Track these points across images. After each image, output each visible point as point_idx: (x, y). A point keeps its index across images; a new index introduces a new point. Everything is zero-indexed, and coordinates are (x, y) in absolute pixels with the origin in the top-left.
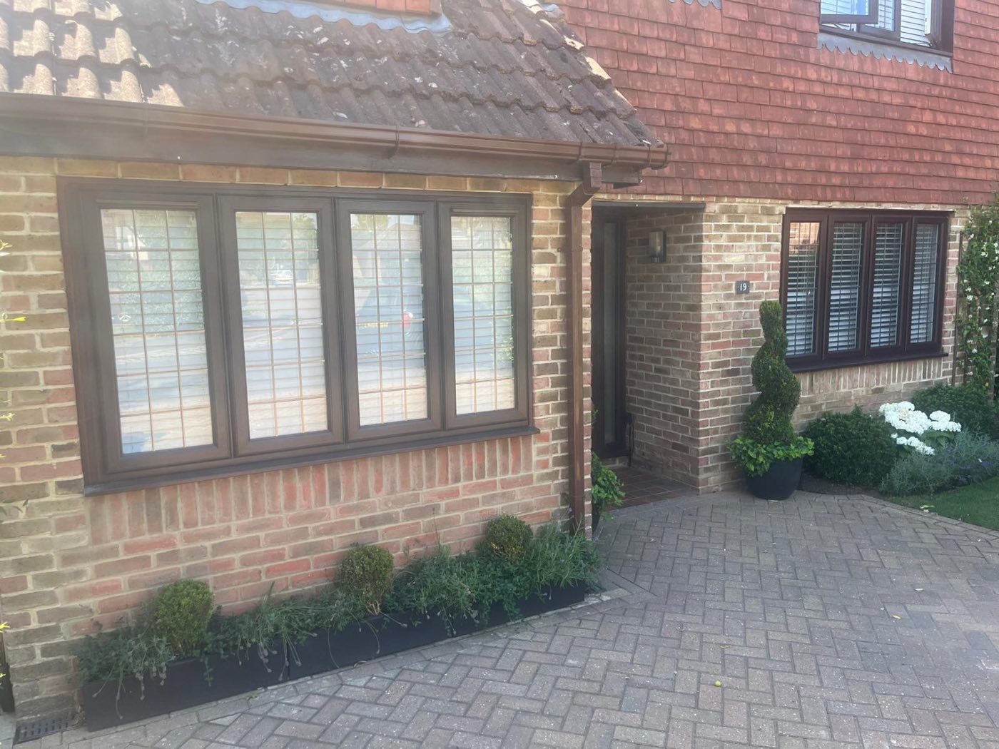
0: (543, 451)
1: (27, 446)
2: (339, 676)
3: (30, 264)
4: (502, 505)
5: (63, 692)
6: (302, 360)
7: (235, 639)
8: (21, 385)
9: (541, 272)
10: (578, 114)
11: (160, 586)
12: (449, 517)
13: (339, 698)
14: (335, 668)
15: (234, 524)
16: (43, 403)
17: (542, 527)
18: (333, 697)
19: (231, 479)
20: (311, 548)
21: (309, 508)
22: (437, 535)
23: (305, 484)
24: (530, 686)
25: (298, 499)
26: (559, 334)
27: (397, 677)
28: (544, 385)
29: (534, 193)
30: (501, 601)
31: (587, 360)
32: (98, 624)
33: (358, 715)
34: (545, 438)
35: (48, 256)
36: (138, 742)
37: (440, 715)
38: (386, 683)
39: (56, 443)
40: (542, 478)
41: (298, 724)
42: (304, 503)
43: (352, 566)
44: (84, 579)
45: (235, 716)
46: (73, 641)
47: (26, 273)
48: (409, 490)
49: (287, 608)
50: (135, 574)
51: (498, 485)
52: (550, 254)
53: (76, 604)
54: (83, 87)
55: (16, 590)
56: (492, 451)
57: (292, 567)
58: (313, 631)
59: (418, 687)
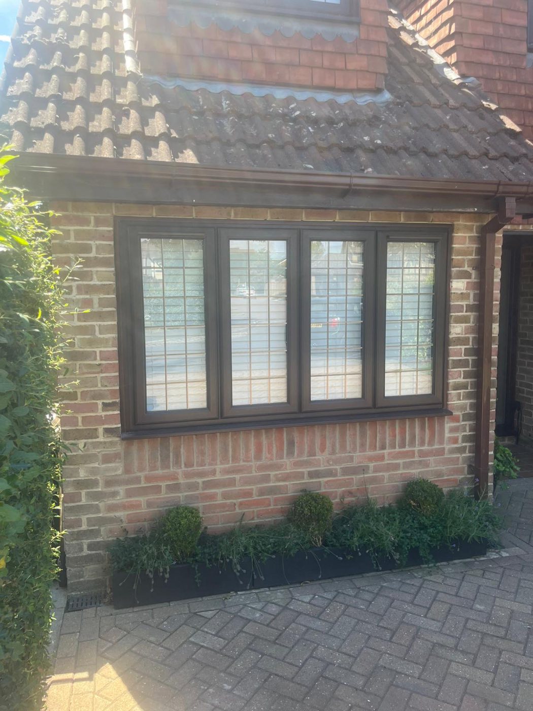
0: (452, 430)
1: (86, 402)
2: (290, 591)
3: (95, 277)
4: (419, 470)
5: (100, 577)
6: (271, 349)
7: (217, 553)
8: (85, 359)
9: (458, 286)
10: (496, 159)
11: (167, 508)
12: (376, 476)
13: (291, 609)
14: (287, 584)
15: (219, 467)
16: (98, 373)
17: (451, 491)
18: (285, 608)
19: (218, 434)
20: (272, 490)
21: (271, 460)
22: (366, 489)
23: (268, 441)
24: (444, 623)
25: (264, 453)
26: (471, 336)
27: (334, 598)
28: (457, 377)
29: (455, 223)
30: (417, 548)
31: (495, 358)
32: (125, 530)
33: (305, 626)
34: (457, 419)
35: (106, 271)
36: (147, 622)
37: (370, 637)
38: (326, 602)
39: (105, 401)
40: (452, 451)
41: (261, 626)
42: (269, 456)
43: (302, 507)
44: (118, 498)
45: (214, 612)
46: (108, 541)
47: (92, 283)
48: (346, 453)
49: (253, 534)
50: (152, 497)
51: (416, 454)
52: (467, 271)
53: (112, 515)
54: (134, 152)
55: (74, 502)
56: (412, 428)
57: (257, 503)
58: (272, 554)
59: (351, 610)
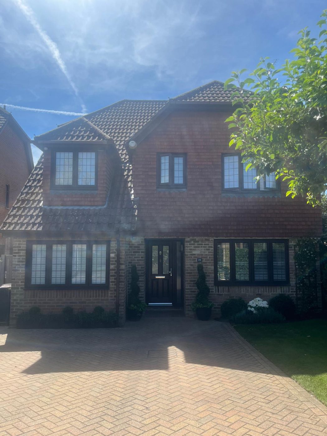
0: (111, 294)
3: (21, 253)
8: (18, 271)
9: (112, 255)
12: (88, 305)
15: (47, 299)
20: (60, 306)
21: (60, 298)
22: (85, 308)
25: (58, 296)
26: (116, 269)
28: (112, 279)
29: (111, 240)
34: (112, 291)
35: (24, 252)
39: (21, 281)
40: (111, 300)
46: (19, 314)
48: (80, 298)
50: (30, 305)
51: (100, 300)
52: (114, 252)
53: (21, 308)
55: (13, 304)
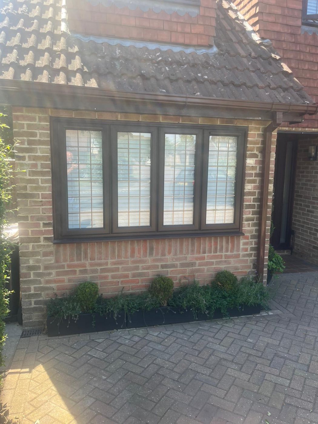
0: (245, 244)
1: (34, 222)
2: (147, 330)
3: (39, 151)
4: (224, 266)
5: (41, 320)
6: (141, 196)
7: (106, 308)
8: (33, 198)
9: (250, 162)
10: (274, 89)
11: (80, 283)
12: (200, 269)
13: (146, 339)
14: (146, 326)
15: (110, 261)
16: (40, 206)
17: (243, 278)
18: (143, 338)
19: (110, 243)
20: (140, 275)
21: (140, 257)
22: (194, 276)
23: (139, 247)
24: (229, 348)
25: (136, 253)
26: (257, 191)
27: (170, 334)
28: (248, 214)
29: (250, 126)
30: (220, 308)
31: (270, 204)
32: (56, 294)
33: (152, 348)
34: (247, 238)
35: (45, 148)
36: (65, 344)
37: (186, 354)
38: (166, 336)
39: (44, 222)
40: (244, 256)
41: (128, 347)
42: (139, 255)
43: (156, 284)
44: (52, 276)
45: (104, 340)
46: (46, 300)
47: (37, 154)
48: (183, 255)
49: (128, 299)
50: (71, 276)
51: (223, 257)
52: (255, 154)
53: (48, 285)
54: (61, 80)
55: (26, 278)
56: (221, 242)
57: (132, 281)
58: (137, 309)
59: (179, 340)
